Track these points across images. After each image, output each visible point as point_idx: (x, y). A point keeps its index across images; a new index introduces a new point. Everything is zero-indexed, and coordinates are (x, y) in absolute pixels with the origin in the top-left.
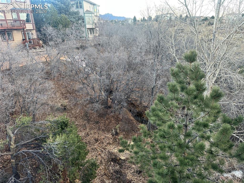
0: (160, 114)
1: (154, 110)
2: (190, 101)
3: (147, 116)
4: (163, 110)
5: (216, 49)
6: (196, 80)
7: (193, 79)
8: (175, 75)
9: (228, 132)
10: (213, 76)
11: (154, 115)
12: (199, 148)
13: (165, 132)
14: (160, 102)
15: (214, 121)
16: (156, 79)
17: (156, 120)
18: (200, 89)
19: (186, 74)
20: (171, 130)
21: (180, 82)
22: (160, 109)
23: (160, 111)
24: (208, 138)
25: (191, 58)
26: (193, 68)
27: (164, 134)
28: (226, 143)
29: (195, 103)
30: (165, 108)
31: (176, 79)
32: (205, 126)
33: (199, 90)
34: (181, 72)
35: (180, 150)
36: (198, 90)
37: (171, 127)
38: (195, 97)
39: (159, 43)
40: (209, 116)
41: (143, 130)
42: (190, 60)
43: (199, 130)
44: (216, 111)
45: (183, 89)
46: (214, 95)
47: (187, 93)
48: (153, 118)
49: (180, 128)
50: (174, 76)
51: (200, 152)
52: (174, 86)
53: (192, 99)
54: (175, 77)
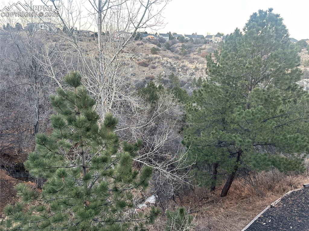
0: (46, 161)
1: (34, 158)
2: (81, 135)
3: (28, 169)
4: (48, 155)
5: (106, 70)
6: (85, 108)
7: (82, 107)
8: (58, 104)
9: (128, 160)
10: (109, 101)
11: (36, 166)
12: (101, 190)
13: (54, 185)
14: (42, 145)
15: (115, 152)
16: (39, 112)
17: (39, 171)
18: (92, 118)
19: (72, 102)
20: (63, 179)
21: (66, 113)
22: (44, 155)
23: (44, 157)
24: (111, 174)
25: (75, 82)
26: (78, 94)
27: (54, 187)
28: (128, 174)
29: (88, 137)
30: (51, 151)
31: (61, 110)
32: (104, 160)
33: (91, 120)
34: (64, 100)
35: (79, 201)
36: (89, 120)
37: (63, 175)
38: (88, 130)
39: (33, 61)
40: (106, 148)
41: (21, 192)
42: (73, 84)
43: (98, 168)
44: (113, 140)
45: (70, 121)
46: (108, 123)
47: (76, 126)
48: (35, 170)
49: (75, 172)
50: (56, 106)
51: (103, 194)
52: (58, 120)
53: (84, 133)
54: (58, 107)
